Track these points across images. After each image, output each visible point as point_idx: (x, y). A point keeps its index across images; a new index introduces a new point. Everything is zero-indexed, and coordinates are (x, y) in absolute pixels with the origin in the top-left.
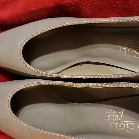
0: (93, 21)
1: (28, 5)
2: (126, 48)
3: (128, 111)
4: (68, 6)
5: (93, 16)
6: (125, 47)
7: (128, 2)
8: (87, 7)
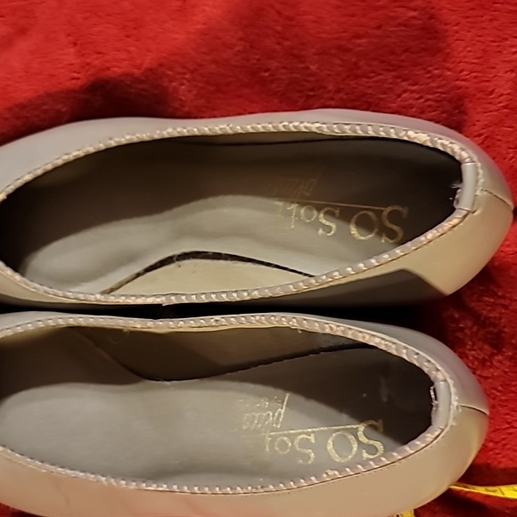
0: (188, 131)
1: (7, 85)
2: (294, 207)
3: (301, 399)
4: (128, 83)
5: (204, 109)
6: (293, 202)
7: (303, 62)
8: (183, 84)
